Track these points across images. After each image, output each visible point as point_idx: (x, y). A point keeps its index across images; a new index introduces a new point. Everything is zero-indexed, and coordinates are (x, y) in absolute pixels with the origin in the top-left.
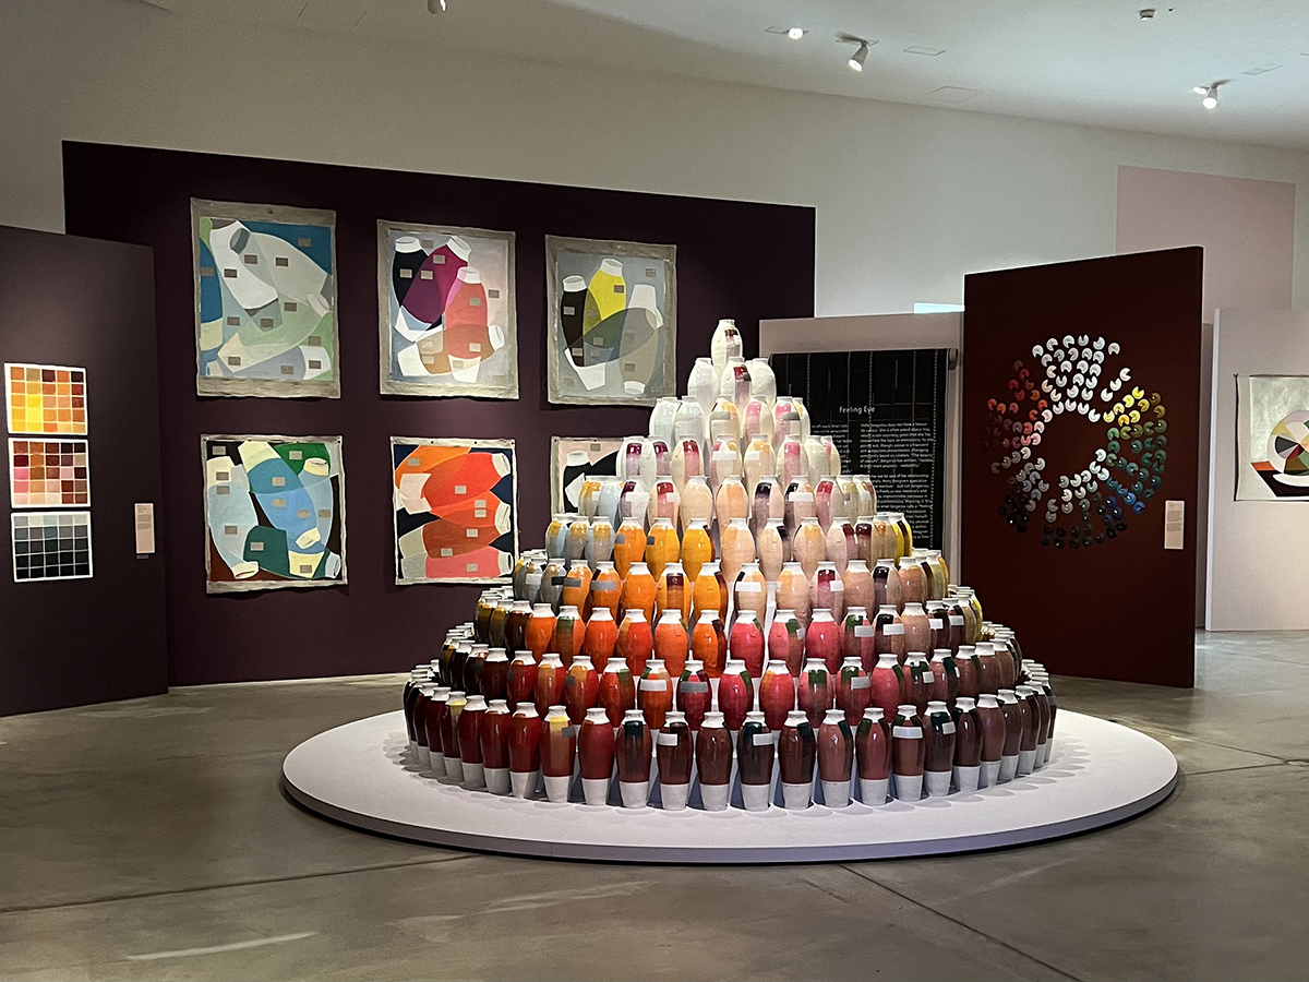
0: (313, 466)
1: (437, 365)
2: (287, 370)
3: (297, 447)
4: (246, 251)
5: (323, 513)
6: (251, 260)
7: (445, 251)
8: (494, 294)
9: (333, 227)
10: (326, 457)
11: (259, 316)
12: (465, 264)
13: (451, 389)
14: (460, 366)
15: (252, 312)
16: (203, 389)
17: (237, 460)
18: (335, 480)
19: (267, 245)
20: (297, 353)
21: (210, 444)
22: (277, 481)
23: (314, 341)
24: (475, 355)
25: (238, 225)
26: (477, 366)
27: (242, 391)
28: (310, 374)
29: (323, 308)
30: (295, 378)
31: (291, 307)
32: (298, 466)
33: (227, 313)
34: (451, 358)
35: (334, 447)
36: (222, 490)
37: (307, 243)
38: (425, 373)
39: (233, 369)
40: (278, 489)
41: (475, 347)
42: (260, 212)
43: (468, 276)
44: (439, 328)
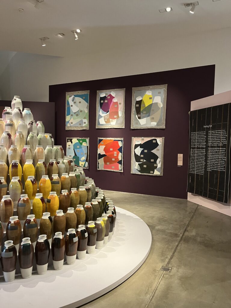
0: (84, 144)
1: (107, 122)
2: (80, 124)
3: (81, 140)
4: (74, 101)
5: (85, 154)
6: (75, 103)
7: (110, 95)
8: (120, 104)
9: (89, 94)
10: (86, 142)
11: (76, 114)
12: (114, 97)
13: (110, 127)
14: (112, 121)
15: (75, 113)
16: (67, 129)
17: (72, 143)
18: (87, 147)
19: (78, 99)
20: (82, 121)
21: (68, 139)
22: (78, 147)
23: (85, 118)
24: (115, 118)
25: (73, 96)
26: (116, 121)
27: (73, 129)
28: (84, 125)
29: (87, 111)
30: (81, 126)
31: (81, 111)
32: (81, 144)
33: (71, 114)
34: (110, 119)
35: (88, 140)
36: (69, 148)
37: (84, 98)
38: (105, 123)
39: (72, 125)
40: (78, 148)
41: (115, 117)
42: (77, 93)
43: (115, 100)
44: (108, 113)
